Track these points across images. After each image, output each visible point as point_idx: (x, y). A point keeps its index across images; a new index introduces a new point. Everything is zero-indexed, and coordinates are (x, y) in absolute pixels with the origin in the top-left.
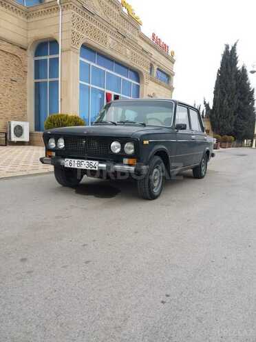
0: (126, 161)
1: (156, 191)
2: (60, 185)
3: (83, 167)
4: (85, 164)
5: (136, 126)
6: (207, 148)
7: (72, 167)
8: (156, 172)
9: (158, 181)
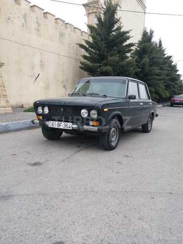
0: (91, 123)
1: (113, 144)
2: (46, 139)
3: (61, 127)
4: (62, 125)
5: (100, 97)
6: (152, 111)
7: (54, 127)
8: (114, 131)
9: (115, 137)
